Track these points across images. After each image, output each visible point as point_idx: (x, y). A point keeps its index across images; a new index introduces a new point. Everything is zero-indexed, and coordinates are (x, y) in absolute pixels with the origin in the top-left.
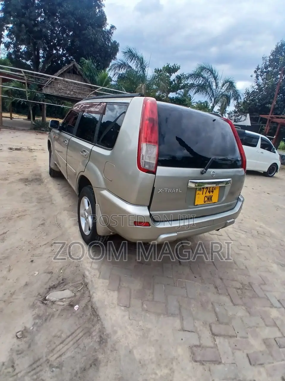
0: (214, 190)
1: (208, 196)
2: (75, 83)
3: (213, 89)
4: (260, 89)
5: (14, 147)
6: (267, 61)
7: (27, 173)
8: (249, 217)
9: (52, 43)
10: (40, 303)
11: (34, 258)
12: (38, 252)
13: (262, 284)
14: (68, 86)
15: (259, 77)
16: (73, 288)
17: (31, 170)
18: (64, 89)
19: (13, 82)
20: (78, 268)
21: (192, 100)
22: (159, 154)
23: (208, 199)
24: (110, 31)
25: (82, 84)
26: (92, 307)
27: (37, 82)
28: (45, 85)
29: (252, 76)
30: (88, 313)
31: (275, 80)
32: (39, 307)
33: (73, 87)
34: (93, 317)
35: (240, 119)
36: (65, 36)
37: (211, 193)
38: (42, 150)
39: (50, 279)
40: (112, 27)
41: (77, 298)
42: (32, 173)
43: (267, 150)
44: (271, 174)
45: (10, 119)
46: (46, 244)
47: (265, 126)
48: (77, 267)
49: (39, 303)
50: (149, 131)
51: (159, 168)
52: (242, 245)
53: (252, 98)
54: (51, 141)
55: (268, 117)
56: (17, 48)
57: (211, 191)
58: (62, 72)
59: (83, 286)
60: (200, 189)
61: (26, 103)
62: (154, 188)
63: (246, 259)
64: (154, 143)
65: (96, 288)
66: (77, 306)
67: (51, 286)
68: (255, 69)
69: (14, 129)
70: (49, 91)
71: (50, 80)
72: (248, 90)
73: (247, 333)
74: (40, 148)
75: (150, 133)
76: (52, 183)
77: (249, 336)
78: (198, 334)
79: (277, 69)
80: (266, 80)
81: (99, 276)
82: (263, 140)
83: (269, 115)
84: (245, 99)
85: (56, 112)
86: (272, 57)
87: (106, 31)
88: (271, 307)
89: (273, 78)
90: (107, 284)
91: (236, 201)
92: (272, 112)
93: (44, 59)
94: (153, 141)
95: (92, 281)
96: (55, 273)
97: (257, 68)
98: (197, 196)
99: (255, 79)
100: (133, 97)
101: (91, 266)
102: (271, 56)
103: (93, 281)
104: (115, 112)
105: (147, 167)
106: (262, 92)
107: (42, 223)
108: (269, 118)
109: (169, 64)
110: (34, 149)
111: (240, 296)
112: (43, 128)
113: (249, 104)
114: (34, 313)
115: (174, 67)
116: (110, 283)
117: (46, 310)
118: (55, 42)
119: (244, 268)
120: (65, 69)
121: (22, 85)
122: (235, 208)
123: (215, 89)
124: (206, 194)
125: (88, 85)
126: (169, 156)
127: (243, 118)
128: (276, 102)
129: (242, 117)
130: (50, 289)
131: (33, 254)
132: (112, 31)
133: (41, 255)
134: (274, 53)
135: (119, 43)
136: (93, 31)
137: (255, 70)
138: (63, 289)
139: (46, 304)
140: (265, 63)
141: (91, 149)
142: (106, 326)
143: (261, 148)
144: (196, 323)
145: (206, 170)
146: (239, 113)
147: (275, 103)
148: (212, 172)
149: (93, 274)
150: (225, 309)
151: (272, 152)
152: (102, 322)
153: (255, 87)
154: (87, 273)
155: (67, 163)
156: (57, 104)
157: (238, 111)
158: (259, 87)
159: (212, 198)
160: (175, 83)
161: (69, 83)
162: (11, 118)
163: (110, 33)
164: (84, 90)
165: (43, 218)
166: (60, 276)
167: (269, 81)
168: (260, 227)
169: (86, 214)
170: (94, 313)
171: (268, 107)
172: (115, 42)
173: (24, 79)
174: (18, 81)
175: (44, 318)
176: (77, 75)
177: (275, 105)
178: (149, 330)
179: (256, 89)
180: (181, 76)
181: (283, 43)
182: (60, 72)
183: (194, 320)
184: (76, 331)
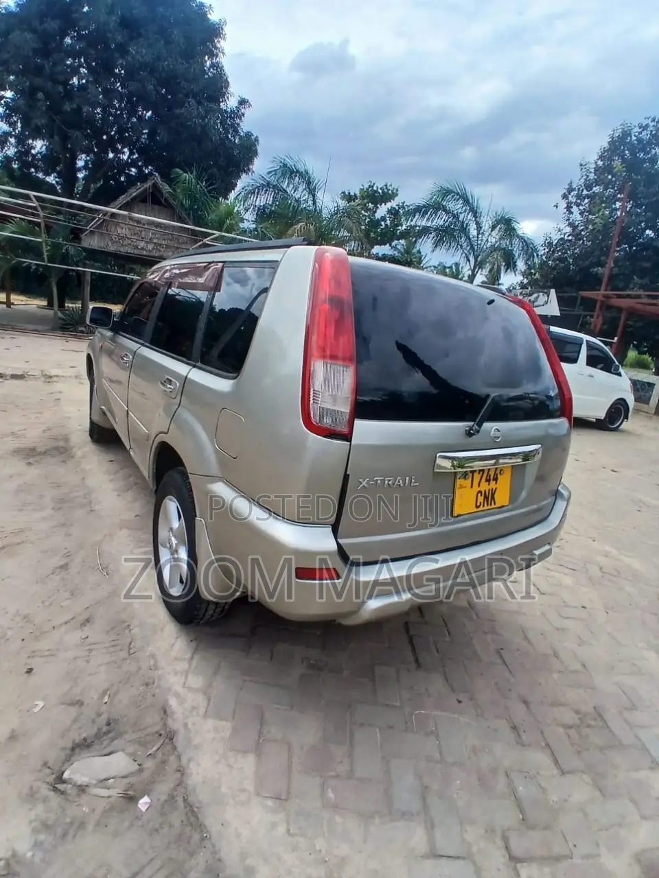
0: (499, 476)
1: (485, 492)
2: (158, 225)
3: (471, 236)
4: (577, 235)
5: (9, 372)
6: (591, 172)
7: (34, 435)
8: (576, 530)
9: (105, 137)
10: (49, 790)
11: (35, 663)
12: (45, 644)
13: (626, 709)
14: (141, 232)
15: (572, 207)
16: (136, 746)
17: (44, 427)
18: (132, 237)
19: (11, 223)
20: (150, 687)
21: (424, 262)
22: (358, 389)
23: (486, 498)
24: (238, 111)
25: (174, 227)
26: (185, 800)
27: (69, 223)
28: (87, 230)
29: (557, 207)
30: (176, 818)
31: (611, 213)
32: (45, 800)
33: (152, 234)
34: (188, 829)
35: (534, 302)
36: (134, 120)
37: (493, 483)
38: (76, 377)
39: (75, 720)
40: (243, 102)
41: (145, 775)
42: (47, 434)
43: (601, 369)
44: (613, 423)
45: (5, 306)
46: (69, 622)
47: (592, 316)
48: (147, 685)
49: (45, 791)
50: (331, 330)
51: (359, 424)
52: (567, 606)
53: (560, 253)
54: (92, 357)
55: (598, 295)
56: (23, 146)
57: (492, 478)
58: (129, 199)
59: (162, 741)
60: (465, 475)
61: (41, 269)
62: (346, 477)
63: (581, 643)
64: (344, 359)
65: (196, 747)
66: (146, 799)
67: (77, 741)
68: (565, 191)
69: (14, 329)
70: (96, 242)
71: (100, 219)
72: (550, 238)
73: (598, 845)
74: (72, 372)
75: (332, 334)
76: (96, 458)
77: (603, 850)
78: (474, 863)
79: (613, 188)
80: (590, 214)
81: (206, 712)
82: (590, 346)
83: (599, 290)
84: (544, 257)
85: (115, 290)
86: (602, 163)
87: (229, 110)
88: (651, 769)
89: (605, 208)
90: (227, 733)
91: (550, 500)
92: (607, 285)
93: (87, 173)
94: (340, 355)
95: (186, 725)
96: (88, 704)
97: (567, 187)
98: (458, 492)
99: (565, 213)
100: (289, 246)
101: (184, 684)
102: (599, 161)
103: (190, 726)
104: (249, 287)
105: (327, 421)
106: (581, 241)
107: (61, 563)
108: (600, 298)
109: (374, 184)
110: (57, 376)
111: (576, 747)
112: (82, 327)
113: (554, 268)
114: (32, 815)
115: (386, 191)
116: (235, 731)
117: (63, 809)
118: (113, 133)
119: (578, 667)
120: (134, 194)
121: (33, 227)
122: (551, 517)
123: (476, 235)
124: (479, 486)
125: (189, 229)
126: (381, 393)
127: (542, 298)
128: (614, 263)
129: (539, 296)
130: (73, 749)
131: (34, 652)
132: (243, 111)
133: (52, 654)
134: (606, 154)
135: (257, 137)
136: (198, 109)
137: (565, 193)
138: (107, 751)
139: (63, 793)
140: (585, 177)
141: (185, 375)
142: (223, 855)
143: (587, 365)
144: (466, 831)
145: (480, 425)
146: (531, 288)
147: (612, 265)
148: (493, 430)
149: (188, 705)
150: (540, 785)
151: (613, 373)
152: (214, 846)
153: (564, 231)
154: (173, 702)
155: (127, 411)
156: (117, 273)
157: (529, 283)
158: (574, 230)
159: (496, 496)
160: (386, 225)
161: (144, 224)
162: (9, 303)
163: (236, 114)
164: (178, 240)
165: (66, 551)
166: (102, 713)
167: (597, 215)
168: (606, 556)
169: (174, 541)
170: (193, 819)
171: (597, 274)
172: (249, 135)
173: (37, 216)
174: (24, 220)
175: (59, 831)
176: (162, 207)
177: (613, 267)
178: (343, 861)
179: (566, 235)
180: (399, 208)
181: (626, 129)
182: (123, 199)
183: (461, 824)
184: (143, 867)
